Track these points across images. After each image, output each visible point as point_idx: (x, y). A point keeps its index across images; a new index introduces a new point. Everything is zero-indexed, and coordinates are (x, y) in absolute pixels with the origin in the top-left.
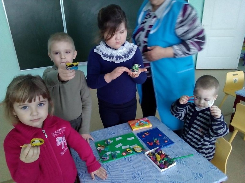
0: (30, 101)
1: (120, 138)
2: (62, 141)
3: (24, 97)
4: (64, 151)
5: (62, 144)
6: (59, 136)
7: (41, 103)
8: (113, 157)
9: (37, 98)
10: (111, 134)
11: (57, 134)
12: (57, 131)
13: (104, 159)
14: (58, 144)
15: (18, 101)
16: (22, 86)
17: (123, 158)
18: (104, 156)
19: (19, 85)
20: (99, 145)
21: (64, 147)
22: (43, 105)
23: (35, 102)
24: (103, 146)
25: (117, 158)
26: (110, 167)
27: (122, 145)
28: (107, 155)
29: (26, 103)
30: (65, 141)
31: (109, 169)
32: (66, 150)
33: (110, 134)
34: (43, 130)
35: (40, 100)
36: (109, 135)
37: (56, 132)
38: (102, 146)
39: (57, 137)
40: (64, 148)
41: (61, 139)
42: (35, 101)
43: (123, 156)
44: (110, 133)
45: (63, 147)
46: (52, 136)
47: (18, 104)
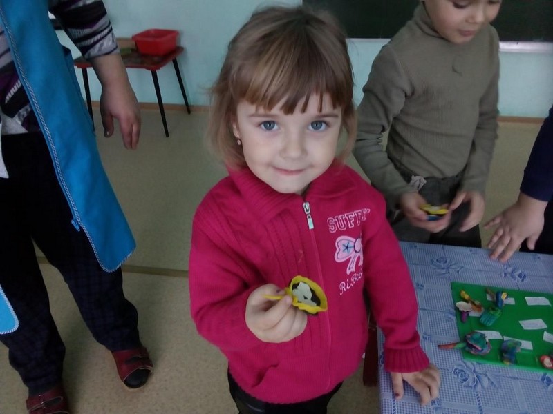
0: (289, 109)
1: (543, 301)
2: (351, 250)
3: (273, 89)
4: (350, 282)
5: (349, 260)
6: (348, 232)
7: (321, 119)
8: (505, 353)
9: (314, 101)
10: (512, 276)
11: (343, 228)
12: (345, 216)
13: (471, 346)
14: (340, 257)
15: (253, 100)
16: (276, 45)
17: (541, 373)
18: (477, 341)
19: (267, 39)
20: (466, 297)
21: (353, 270)
22: (326, 129)
23: (305, 114)
24: (477, 303)
25: (516, 363)
26: (485, 382)
27: (545, 326)
28: (487, 340)
29: (276, 110)
30: (361, 255)
31: (479, 387)
32: (356, 279)
33: (509, 276)
34: (305, 201)
35: (320, 109)
36: (505, 274)
37: (340, 218)
38: (473, 303)
39: (339, 233)
40: (352, 273)
41: (351, 244)
42: (304, 110)
43: (542, 365)
44: (510, 270)
45: (351, 269)
46: (326, 226)
47: (252, 109)
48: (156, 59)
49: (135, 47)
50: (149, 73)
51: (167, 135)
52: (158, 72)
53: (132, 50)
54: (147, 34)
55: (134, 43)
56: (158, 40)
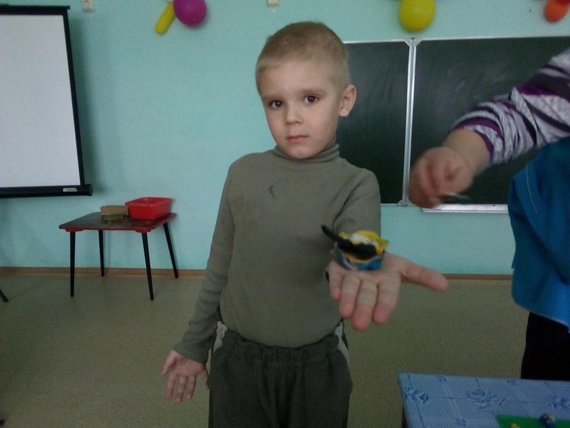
48: (148, 222)
49: (127, 214)
50: (140, 235)
51: (152, 298)
52: (149, 234)
53: (124, 216)
54: (141, 201)
55: (127, 210)
56: (152, 205)
